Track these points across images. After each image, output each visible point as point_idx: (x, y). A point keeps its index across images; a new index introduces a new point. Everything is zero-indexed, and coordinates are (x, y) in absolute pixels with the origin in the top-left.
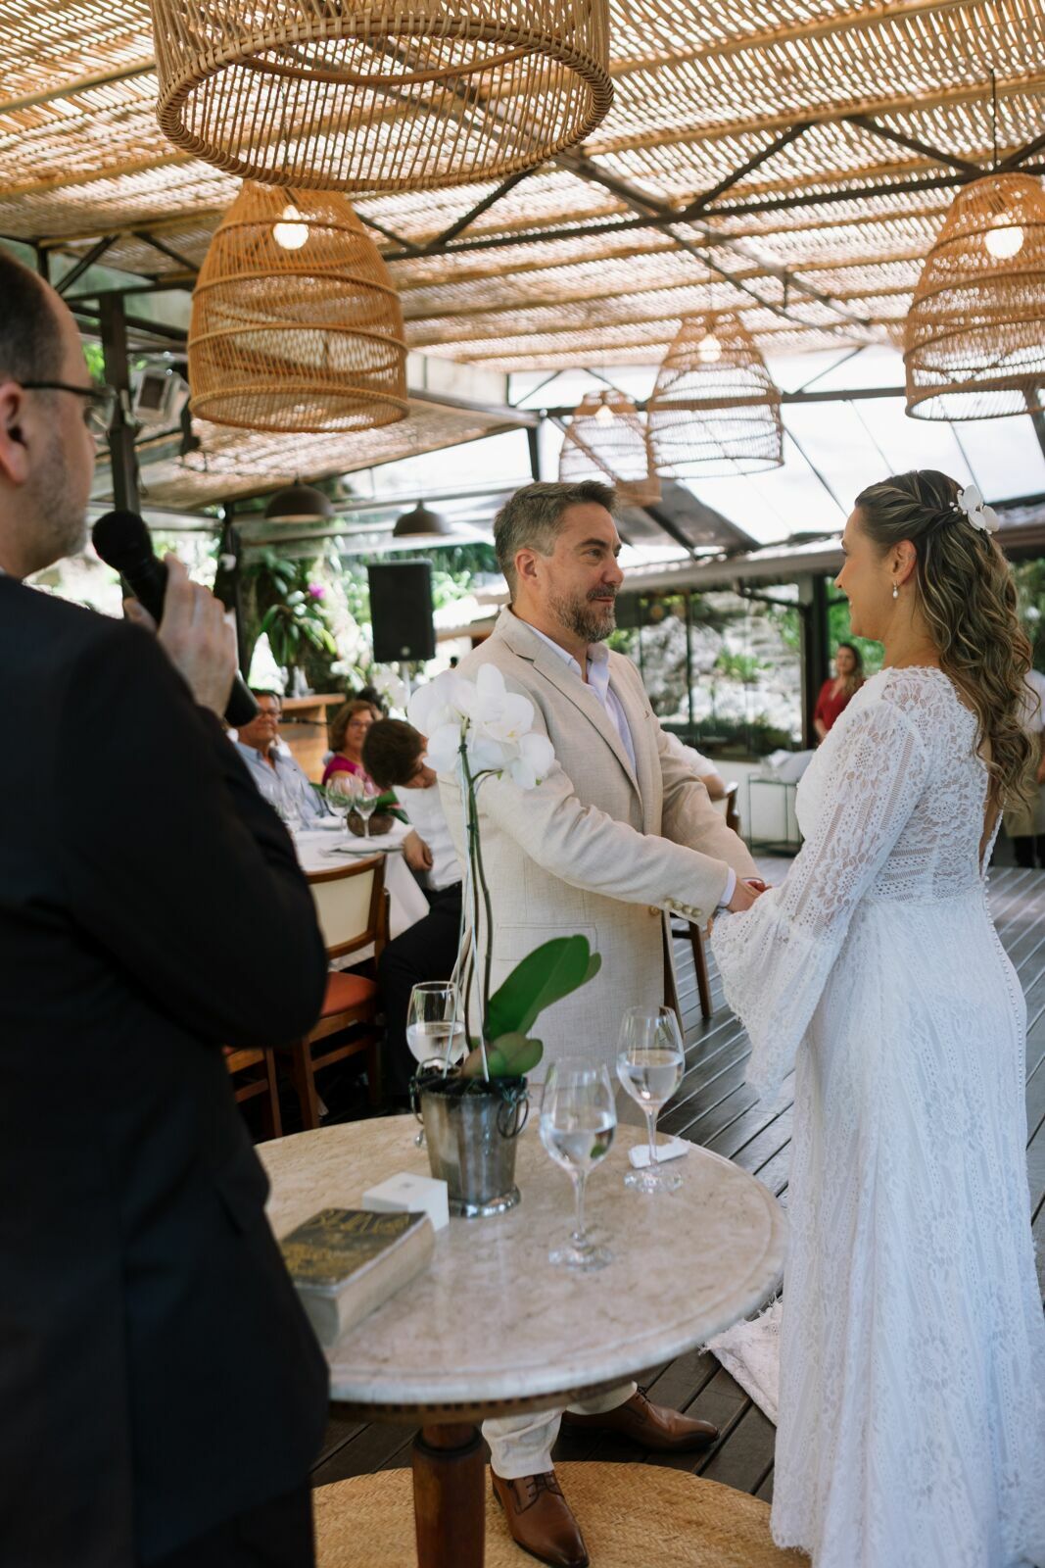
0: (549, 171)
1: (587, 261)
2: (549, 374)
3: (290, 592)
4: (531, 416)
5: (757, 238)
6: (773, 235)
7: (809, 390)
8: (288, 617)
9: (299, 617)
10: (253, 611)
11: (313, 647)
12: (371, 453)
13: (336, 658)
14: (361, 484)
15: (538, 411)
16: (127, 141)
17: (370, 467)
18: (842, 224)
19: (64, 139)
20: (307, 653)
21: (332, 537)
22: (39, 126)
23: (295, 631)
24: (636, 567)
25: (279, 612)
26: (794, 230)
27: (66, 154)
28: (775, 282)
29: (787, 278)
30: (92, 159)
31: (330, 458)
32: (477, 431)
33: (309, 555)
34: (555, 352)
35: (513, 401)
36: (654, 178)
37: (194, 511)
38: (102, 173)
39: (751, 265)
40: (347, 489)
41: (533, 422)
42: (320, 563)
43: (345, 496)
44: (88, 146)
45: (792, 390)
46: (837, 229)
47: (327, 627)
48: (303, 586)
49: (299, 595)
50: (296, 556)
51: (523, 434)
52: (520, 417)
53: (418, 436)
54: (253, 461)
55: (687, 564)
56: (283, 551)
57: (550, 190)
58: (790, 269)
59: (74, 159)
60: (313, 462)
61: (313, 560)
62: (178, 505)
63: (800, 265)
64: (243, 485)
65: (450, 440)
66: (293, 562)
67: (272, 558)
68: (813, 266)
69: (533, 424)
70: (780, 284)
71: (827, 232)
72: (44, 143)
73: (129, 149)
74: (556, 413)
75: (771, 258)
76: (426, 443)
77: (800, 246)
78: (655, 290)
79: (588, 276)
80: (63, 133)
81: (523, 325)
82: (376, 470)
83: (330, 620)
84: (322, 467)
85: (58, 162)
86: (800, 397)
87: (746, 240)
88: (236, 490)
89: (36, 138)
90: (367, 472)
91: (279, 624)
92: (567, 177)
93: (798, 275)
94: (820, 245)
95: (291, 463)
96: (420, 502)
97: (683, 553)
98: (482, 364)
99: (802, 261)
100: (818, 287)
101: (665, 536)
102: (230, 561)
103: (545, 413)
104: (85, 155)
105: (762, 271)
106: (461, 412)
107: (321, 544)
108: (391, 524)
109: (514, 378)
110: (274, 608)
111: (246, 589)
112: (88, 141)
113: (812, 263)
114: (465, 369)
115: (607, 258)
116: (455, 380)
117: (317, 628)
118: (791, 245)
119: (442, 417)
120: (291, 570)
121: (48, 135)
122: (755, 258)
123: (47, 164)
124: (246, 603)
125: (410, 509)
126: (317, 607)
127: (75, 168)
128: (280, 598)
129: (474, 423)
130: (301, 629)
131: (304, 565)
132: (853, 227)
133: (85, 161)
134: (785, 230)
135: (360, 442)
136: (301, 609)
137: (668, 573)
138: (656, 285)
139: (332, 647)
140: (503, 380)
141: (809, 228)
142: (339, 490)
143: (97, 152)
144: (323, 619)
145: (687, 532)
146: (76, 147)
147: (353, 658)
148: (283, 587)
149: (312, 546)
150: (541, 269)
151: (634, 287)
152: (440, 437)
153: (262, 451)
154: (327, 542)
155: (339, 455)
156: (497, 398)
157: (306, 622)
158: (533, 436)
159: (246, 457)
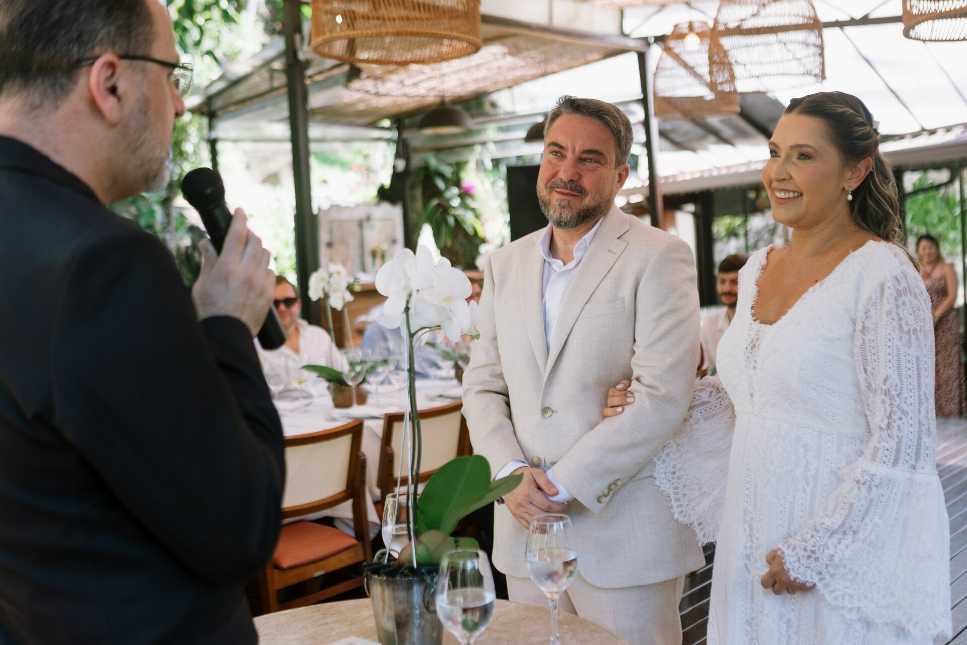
2: (656, 8)
3: (447, 188)
4: (640, 43)
7: (872, 16)
8: (445, 209)
9: (454, 208)
10: (419, 204)
11: (465, 233)
12: (510, 76)
13: (483, 241)
14: (505, 101)
15: (645, 40)
17: (510, 87)
20: (461, 238)
21: (483, 144)
23: (451, 221)
25: (439, 205)
31: (476, 81)
32: (596, 56)
33: (462, 158)
35: (627, 30)
37: (373, 125)
40: (494, 105)
41: (642, 48)
42: (471, 166)
43: (491, 111)
45: (858, 16)
47: (477, 216)
48: (457, 183)
49: (455, 191)
50: (453, 159)
51: (633, 58)
52: (630, 43)
53: (546, 61)
54: (415, 85)
56: (443, 156)
60: (463, 84)
61: (466, 163)
62: (359, 121)
64: (408, 104)
66: (450, 164)
67: (433, 162)
69: (642, 49)
74: (661, 39)
76: (554, 66)
82: (515, 88)
83: (479, 212)
84: (472, 88)
86: (866, 21)
88: (405, 108)
91: (438, 215)
102: (401, 165)
103: (652, 40)
106: (578, 42)
107: (472, 150)
108: (524, 134)
109: (628, 13)
110: (435, 202)
111: (413, 187)
116: (577, 15)
117: (469, 219)
119: (564, 46)
120: (448, 171)
124: (413, 198)
126: (469, 201)
128: (438, 193)
129: (592, 50)
130: (456, 219)
131: (459, 166)
135: (499, 68)
136: (456, 202)
139: (481, 233)
140: (618, 14)
142: (487, 107)
144: (473, 210)
147: (498, 241)
148: (440, 184)
149: (464, 151)
152: (565, 61)
153: (421, 77)
154: (478, 148)
155: (485, 79)
156: (612, 29)
157: (460, 212)
158: (642, 59)
159: (409, 82)
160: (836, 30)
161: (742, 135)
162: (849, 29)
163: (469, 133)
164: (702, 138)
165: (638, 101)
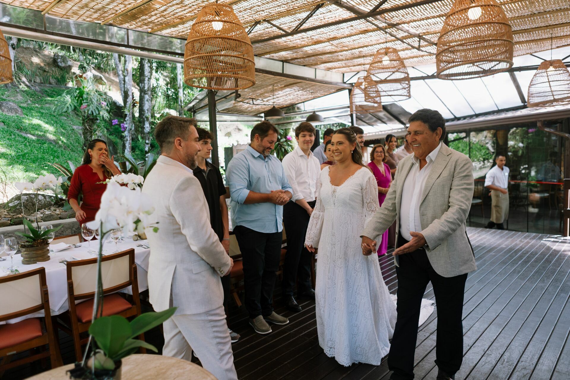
0: (327, 5)
1: (353, 36)
2: (356, 73)
3: (281, 138)
4: (349, 86)
5: (406, 24)
6: (411, 23)
8: (281, 146)
9: (284, 145)
12: (303, 98)
14: (301, 106)
15: (351, 84)
16: (196, 5)
17: (303, 102)
18: (434, 17)
19: (179, 6)
22: (170, 3)
23: (283, 150)
24: (389, 130)
25: (279, 144)
26: (418, 21)
27: (182, 11)
28: (417, 39)
29: (420, 37)
30: (190, 12)
31: (291, 100)
32: (333, 91)
33: (287, 128)
34: (354, 66)
35: (345, 81)
36: (363, 5)
38: (195, 16)
39: (406, 34)
40: (298, 108)
42: (291, 130)
43: (297, 111)
44: (186, 8)
45: (430, 75)
46: (433, 19)
48: (285, 137)
49: (284, 139)
50: (284, 128)
51: (347, 91)
52: (346, 86)
53: (315, 92)
54: (267, 101)
55: (403, 130)
56: (281, 126)
57: (330, 11)
58: (421, 35)
59: (185, 12)
60: (286, 101)
61: (289, 129)
62: (251, 114)
63: (424, 33)
64: (268, 108)
65: (326, 94)
66: (282, 130)
68: (428, 33)
69: (350, 88)
70: (418, 40)
71: (429, 21)
72: (174, 8)
73: (199, 8)
75: (413, 31)
77: (421, 25)
78: (378, 44)
79: (355, 40)
80: (177, 4)
81: (341, 58)
82: (305, 103)
83: (293, 146)
84: (288, 102)
85: (181, 13)
86: (433, 77)
87: (403, 25)
89: (171, 6)
90: (303, 103)
91: (279, 147)
92: (334, 7)
93: (424, 36)
94: (428, 25)
95: (278, 101)
96: (314, 112)
97: (402, 126)
98: (334, 70)
99: (424, 31)
100: (432, 40)
101: (396, 121)
103: (354, 84)
104: (187, 11)
105: (412, 36)
106: (325, 85)
107: (292, 125)
109: (345, 75)
112: (185, 6)
113: (428, 32)
114: (329, 73)
115: (359, 34)
116: (326, 76)
117: (289, 149)
118: (418, 26)
119: (320, 86)
120: (282, 132)
121: (173, 5)
122: (407, 31)
123: (179, 14)
125: (312, 114)
126: (289, 143)
127: (187, 15)
129: (332, 89)
130: (285, 149)
131: (286, 130)
132: (438, 18)
133: (188, 13)
134: (415, 21)
135: (297, 95)
137: (398, 132)
138: (378, 42)
140: (342, 74)
141: (423, 19)
142: (296, 109)
143: (190, 9)
144: (291, 146)
145: (403, 119)
146: (183, 8)
149: (288, 125)
150: (339, 39)
151: (371, 43)
152: (321, 92)
153: (269, 98)
155: (293, 99)
156: (340, 80)
157: (286, 147)
158: (350, 91)
159: (265, 100)
160: (422, 81)
161: (390, 120)
162: (426, 80)
163: (290, 118)
164: (375, 121)
165: (348, 107)
